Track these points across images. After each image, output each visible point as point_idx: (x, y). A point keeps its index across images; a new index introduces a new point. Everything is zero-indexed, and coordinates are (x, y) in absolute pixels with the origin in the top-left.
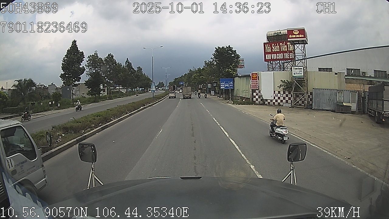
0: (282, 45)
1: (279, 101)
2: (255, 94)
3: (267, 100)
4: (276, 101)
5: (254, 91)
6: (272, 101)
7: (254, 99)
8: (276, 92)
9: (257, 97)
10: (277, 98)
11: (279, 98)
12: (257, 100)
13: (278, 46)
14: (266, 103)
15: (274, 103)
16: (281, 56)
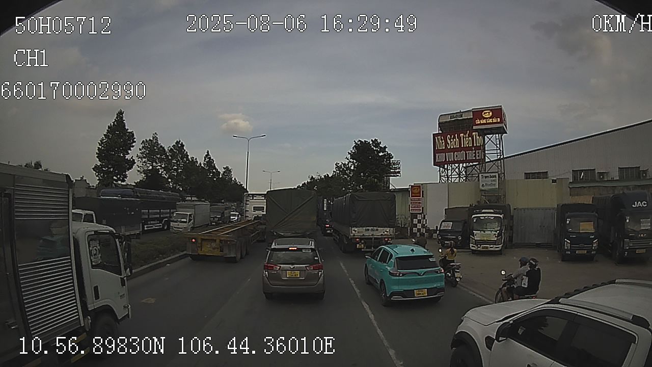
0: (463, 138)
13: (458, 140)
16: (461, 155)
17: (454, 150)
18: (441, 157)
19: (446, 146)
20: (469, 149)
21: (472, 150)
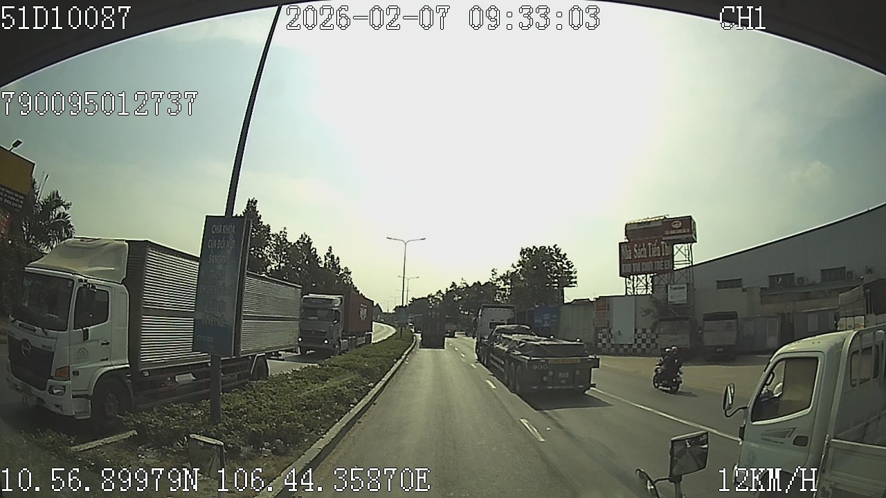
0: (651, 247)
1: (644, 346)
2: (600, 336)
3: (621, 345)
6: (631, 346)
8: (639, 331)
13: (645, 249)
14: (621, 350)
15: (634, 351)
17: (641, 260)
18: (628, 267)
19: (632, 257)
20: (657, 258)
21: (660, 260)
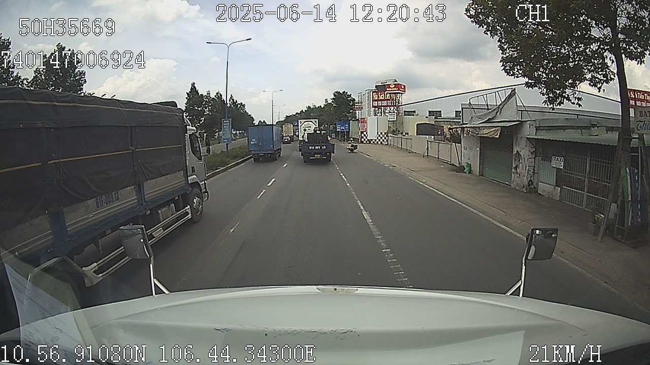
1: (381, 140)
2: (363, 135)
3: (372, 140)
4: (379, 140)
5: (362, 133)
6: (376, 140)
7: (363, 140)
8: (379, 133)
9: (365, 137)
10: (379, 138)
11: (381, 138)
12: (365, 140)
13: (383, 95)
14: (372, 142)
15: (377, 142)
16: (385, 103)
17: (380, 100)
18: (376, 104)
19: (378, 98)
20: (389, 100)
